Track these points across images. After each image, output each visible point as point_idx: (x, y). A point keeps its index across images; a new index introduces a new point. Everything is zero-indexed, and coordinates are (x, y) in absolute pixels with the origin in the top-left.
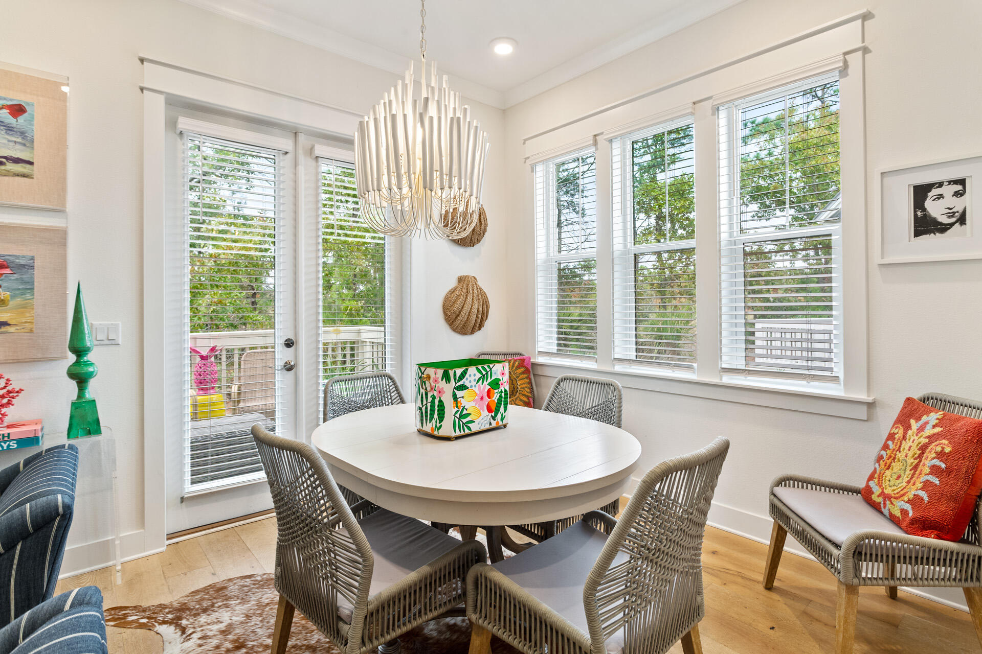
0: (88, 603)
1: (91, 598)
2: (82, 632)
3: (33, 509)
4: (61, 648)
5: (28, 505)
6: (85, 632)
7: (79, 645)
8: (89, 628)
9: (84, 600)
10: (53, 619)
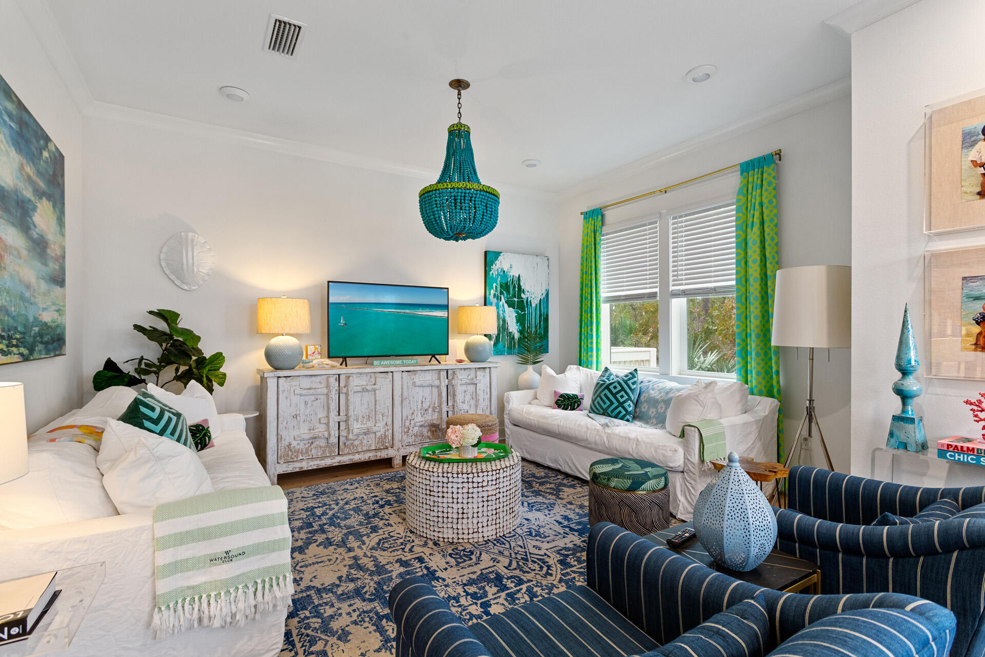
0: (928, 619)
1: (934, 616)
2: (898, 632)
3: (970, 525)
4: (872, 629)
5: (968, 520)
6: (900, 633)
7: (885, 638)
8: (906, 634)
9: (925, 613)
10: (893, 609)
